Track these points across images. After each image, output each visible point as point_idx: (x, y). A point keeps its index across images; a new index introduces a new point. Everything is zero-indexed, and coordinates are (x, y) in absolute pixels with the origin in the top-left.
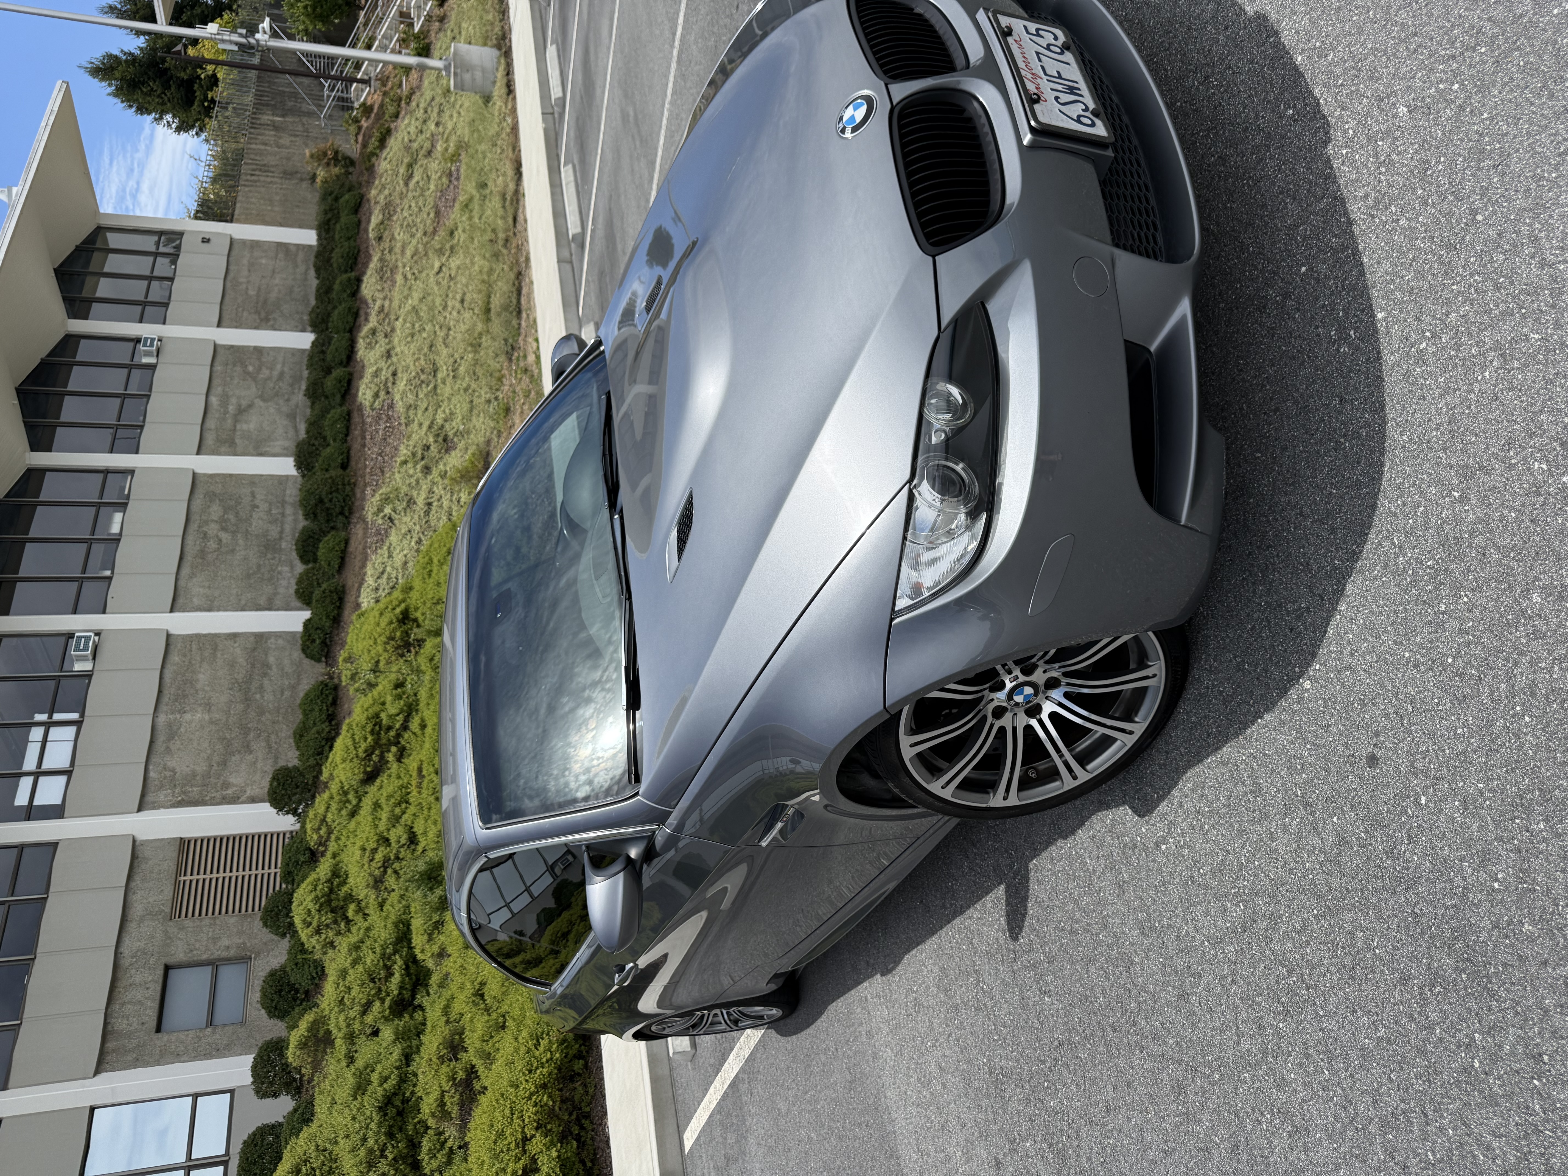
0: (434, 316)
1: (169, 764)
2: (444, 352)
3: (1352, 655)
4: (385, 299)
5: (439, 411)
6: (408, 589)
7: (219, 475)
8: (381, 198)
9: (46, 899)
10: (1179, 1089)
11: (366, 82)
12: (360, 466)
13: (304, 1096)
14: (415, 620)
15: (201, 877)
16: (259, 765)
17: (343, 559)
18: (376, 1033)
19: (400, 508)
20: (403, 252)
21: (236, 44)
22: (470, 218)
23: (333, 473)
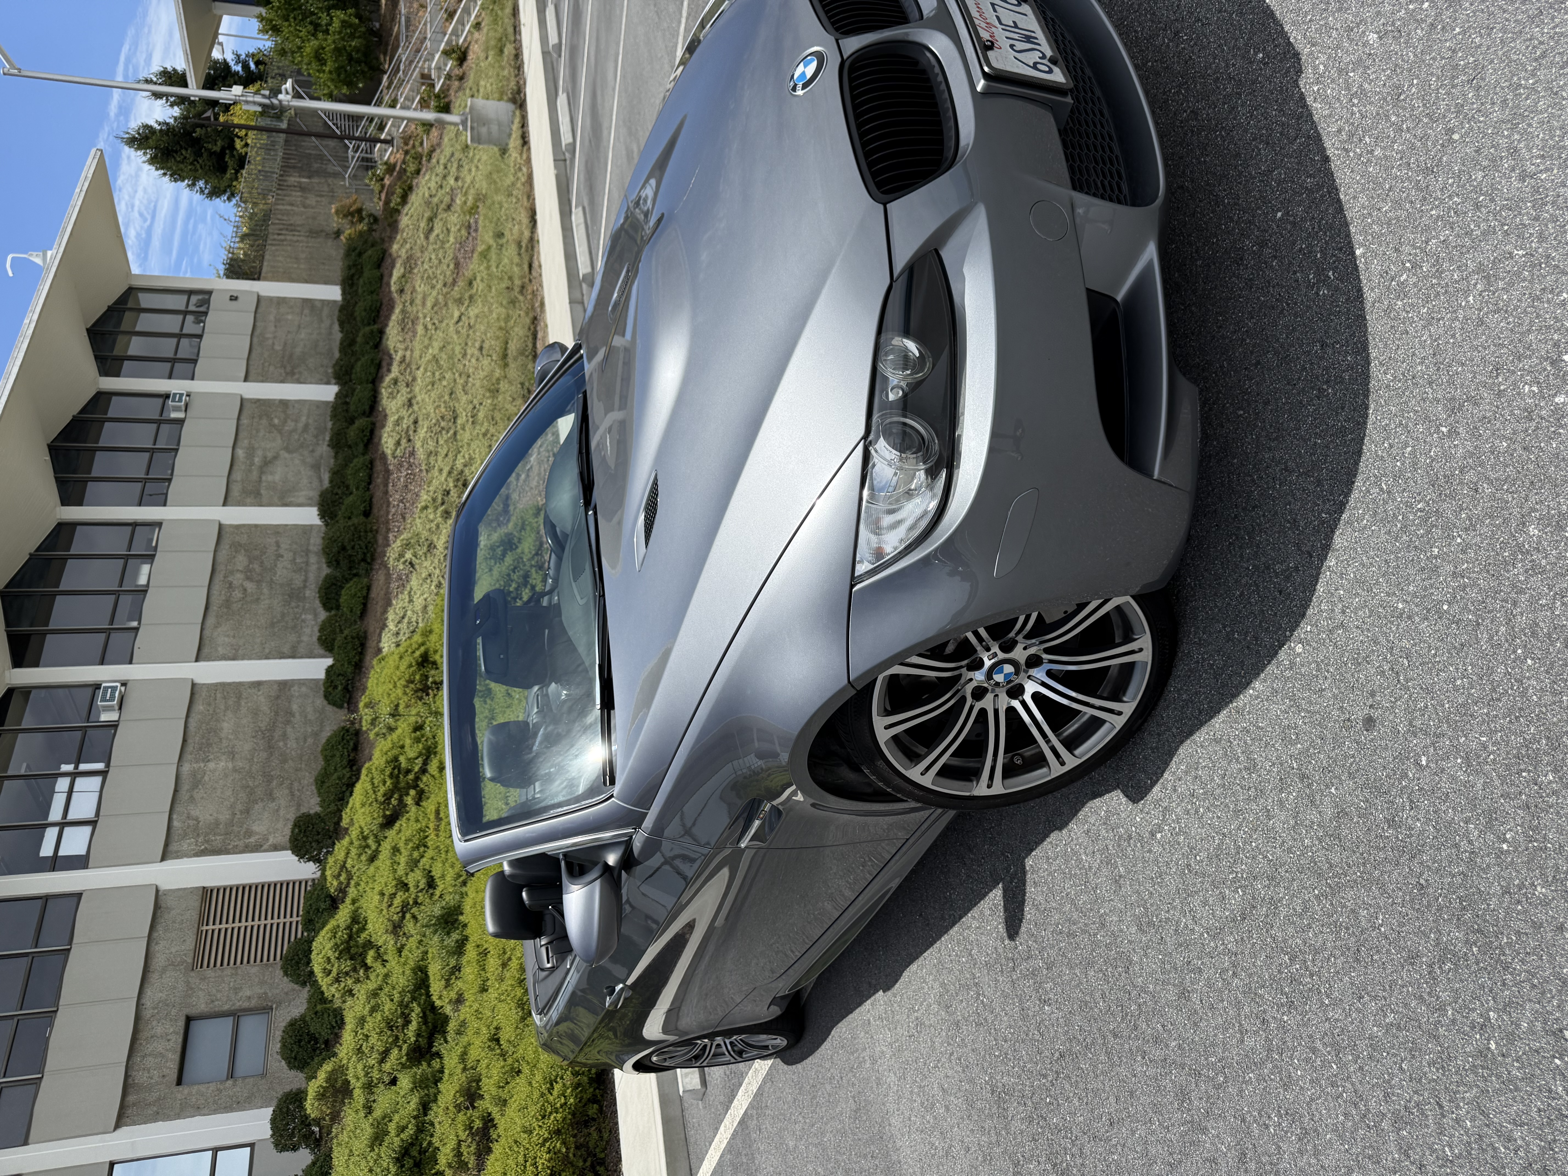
0: (454, 364)
1: (192, 813)
2: (464, 399)
3: (1344, 612)
4: (406, 349)
5: (459, 457)
6: (428, 632)
7: (244, 525)
8: (403, 253)
9: (69, 950)
10: (1183, 1095)
11: (388, 142)
12: (382, 513)
13: (323, 1149)
14: (434, 663)
15: (224, 926)
16: (282, 812)
17: (365, 605)
18: (394, 1082)
19: (421, 553)
20: (424, 304)
21: (260, 104)
22: (488, 268)
23: (355, 520)
